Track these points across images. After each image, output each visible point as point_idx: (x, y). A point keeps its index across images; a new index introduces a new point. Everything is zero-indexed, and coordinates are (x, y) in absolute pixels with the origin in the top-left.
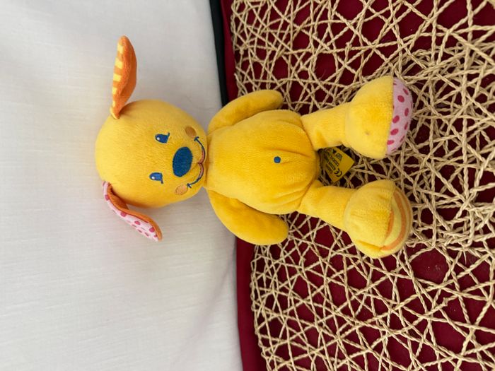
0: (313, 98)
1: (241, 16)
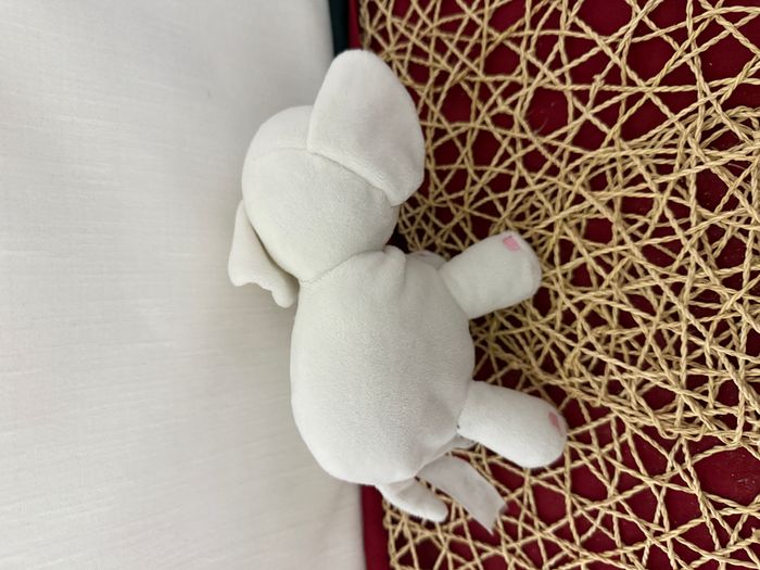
0: (520, 165)
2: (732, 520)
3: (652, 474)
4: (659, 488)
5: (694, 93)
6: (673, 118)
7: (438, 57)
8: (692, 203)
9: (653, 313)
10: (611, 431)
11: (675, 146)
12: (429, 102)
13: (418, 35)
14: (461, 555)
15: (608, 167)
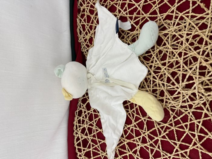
2: (162, 128)
3: (143, 117)
4: (145, 120)
5: (157, 17)
10: (134, 105)
12: (94, 19)
14: (94, 143)
15: (136, 36)
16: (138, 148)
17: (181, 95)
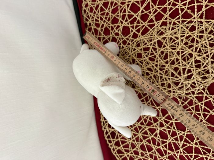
0: (122, 44)
1: (87, 9)
4: (159, 109)
5: (154, 24)
6: (151, 30)
7: (101, 21)
8: (157, 47)
9: (152, 71)
10: (148, 98)
11: (152, 35)
12: (101, 32)
13: (96, 16)
15: (140, 42)
16: (158, 132)
17: (184, 85)
